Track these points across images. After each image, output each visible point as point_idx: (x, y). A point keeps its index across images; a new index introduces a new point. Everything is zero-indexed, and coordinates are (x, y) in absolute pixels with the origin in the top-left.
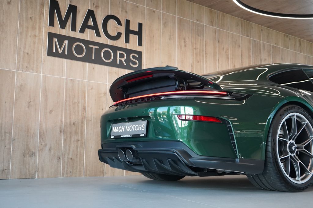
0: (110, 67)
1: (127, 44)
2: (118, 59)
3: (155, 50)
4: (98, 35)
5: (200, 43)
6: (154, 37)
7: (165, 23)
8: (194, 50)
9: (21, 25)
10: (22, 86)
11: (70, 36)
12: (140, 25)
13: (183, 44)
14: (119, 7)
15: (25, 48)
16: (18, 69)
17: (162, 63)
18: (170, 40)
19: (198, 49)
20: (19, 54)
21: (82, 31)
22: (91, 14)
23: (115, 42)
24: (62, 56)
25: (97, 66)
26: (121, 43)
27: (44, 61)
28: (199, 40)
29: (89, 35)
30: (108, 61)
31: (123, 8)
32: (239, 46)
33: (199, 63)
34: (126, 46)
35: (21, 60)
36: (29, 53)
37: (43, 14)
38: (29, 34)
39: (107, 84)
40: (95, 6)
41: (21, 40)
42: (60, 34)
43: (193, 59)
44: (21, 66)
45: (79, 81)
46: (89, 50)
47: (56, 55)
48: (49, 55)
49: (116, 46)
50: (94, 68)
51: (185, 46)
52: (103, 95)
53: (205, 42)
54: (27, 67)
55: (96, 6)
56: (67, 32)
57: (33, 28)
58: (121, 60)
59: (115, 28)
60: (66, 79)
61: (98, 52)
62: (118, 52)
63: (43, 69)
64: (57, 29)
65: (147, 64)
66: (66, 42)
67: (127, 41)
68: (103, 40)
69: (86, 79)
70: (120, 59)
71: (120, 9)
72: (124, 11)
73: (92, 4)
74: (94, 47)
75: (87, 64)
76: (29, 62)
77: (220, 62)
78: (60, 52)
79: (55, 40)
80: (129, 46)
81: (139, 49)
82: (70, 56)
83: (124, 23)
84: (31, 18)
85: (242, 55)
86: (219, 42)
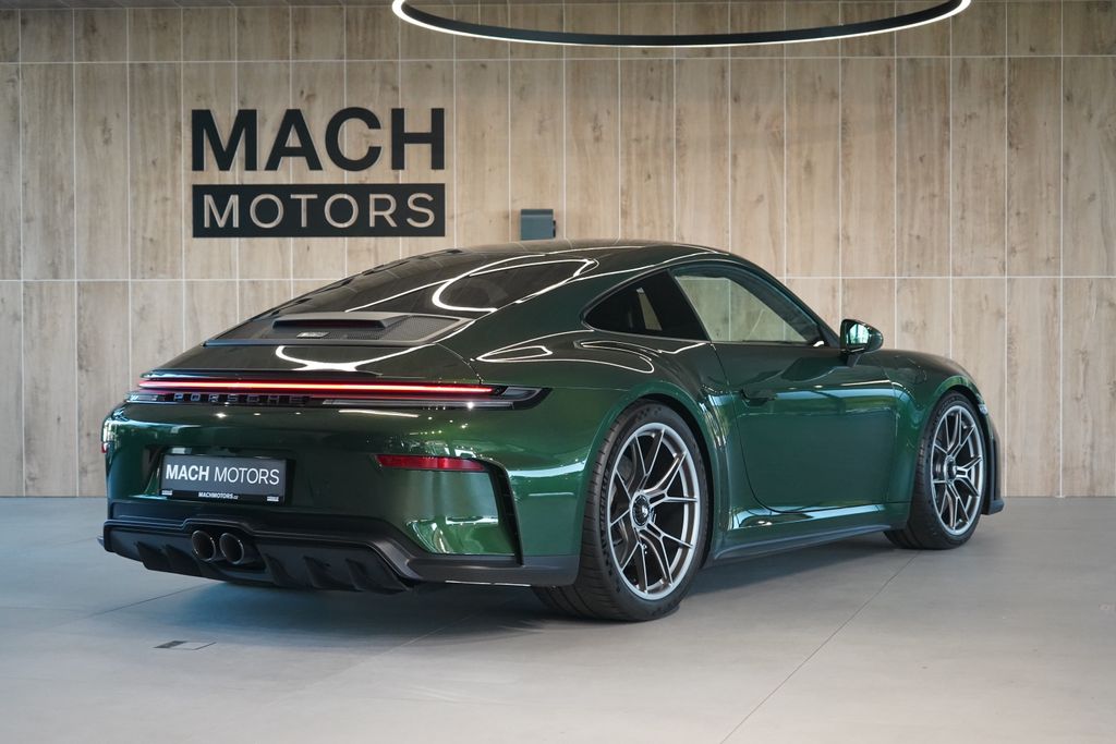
0: (353, 239)
2: (373, 213)
3: (490, 170)
4: (315, 164)
5: (658, 118)
6: (483, 135)
7: (523, 89)
8: (634, 145)
9: (134, 183)
10: (143, 309)
11: (246, 183)
12: (438, 116)
13: (589, 134)
14: (373, 82)
15: (145, 230)
16: (134, 277)
17: (514, 201)
18: (540, 133)
19: (647, 138)
20: (134, 244)
21: (272, 165)
22: (293, 119)
23: (364, 173)
24: (228, 232)
25: (316, 243)
26: (381, 173)
27: (188, 250)
28: (654, 112)
29: (292, 171)
30: (346, 225)
31: (384, 81)
32: (834, 95)
33: (652, 180)
34: (397, 177)
35: (140, 255)
36: (155, 238)
37: (180, 147)
38: (153, 197)
40: (305, 95)
41: (135, 214)
42: (222, 183)
43: (629, 172)
44: (139, 269)
45: (270, 283)
46: (292, 208)
47: (214, 232)
48: (196, 234)
49: (368, 182)
50: (308, 248)
53: (679, 111)
54: (151, 269)
55: (309, 97)
56: (236, 175)
57: (161, 183)
58: (383, 217)
59: (364, 139)
60: (240, 282)
61: (315, 208)
62: (373, 197)
63: (186, 268)
64: (213, 175)
65: (462, 215)
66: (234, 200)
67: (398, 163)
68: (330, 174)
69: (288, 277)
70: (381, 213)
71: (378, 86)
72: (389, 87)
73: (299, 94)
74: (304, 197)
75: (291, 240)
76: (156, 258)
77: (741, 160)
78: (221, 223)
79: (208, 200)
80: (403, 178)
81: (435, 177)
82: (247, 230)
83: (386, 120)
84: (154, 163)
85: (845, 122)
86: (736, 99)
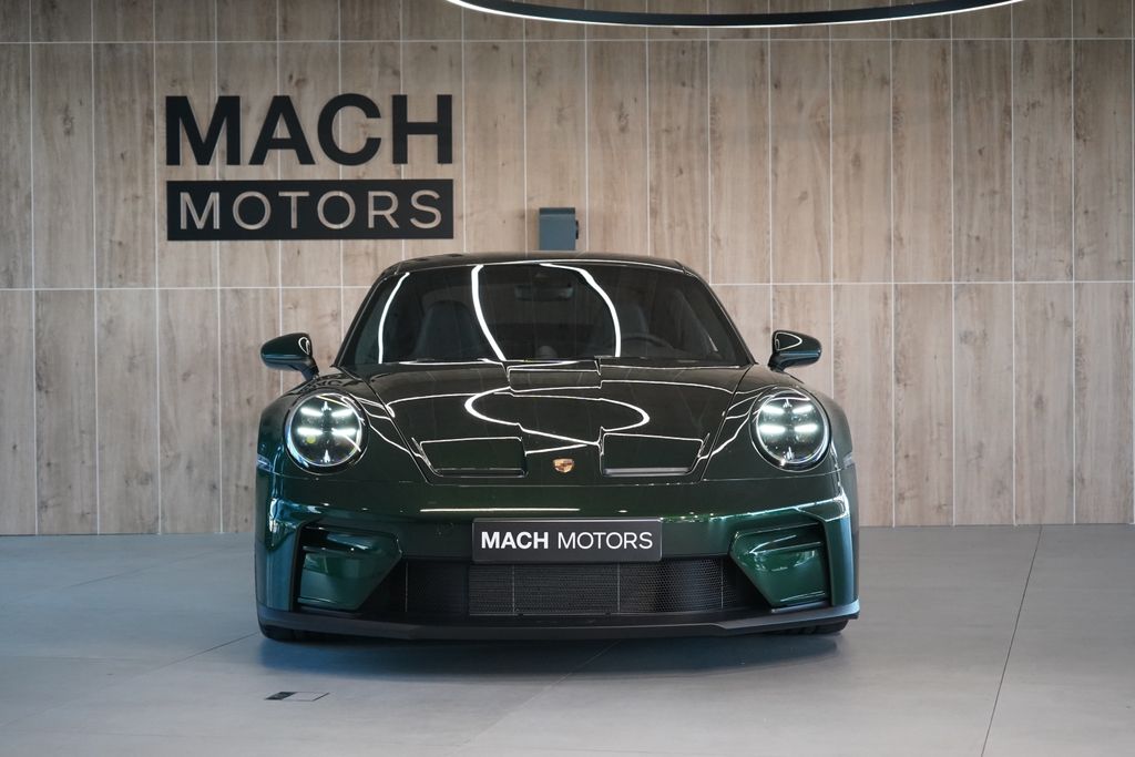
0: (350, 242)
1: (403, 166)
2: (372, 213)
3: (503, 165)
5: (691, 106)
6: (496, 125)
7: (539, 74)
8: (664, 137)
9: (100, 179)
10: (111, 321)
11: (228, 178)
12: (445, 103)
13: (613, 124)
14: (372, 65)
15: (112, 231)
16: (100, 285)
17: (530, 199)
18: (559, 122)
19: (679, 128)
20: (100, 247)
21: (258, 158)
22: (282, 107)
23: (362, 167)
24: (208, 234)
25: (309, 246)
26: (380, 167)
27: (162, 255)
28: (686, 99)
29: (280, 166)
30: (341, 226)
31: (383, 64)
32: (884, 81)
33: (685, 176)
34: (399, 172)
35: (107, 261)
36: (124, 242)
37: (152, 137)
38: (122, 195)
39: (339, 289)
40: (294, 80)
41: (101, 215)
42: (201, 179)
43: (658, 166)
44: (106, 276)
45: (256, 291)
46: (281, 207)
47: (192, 234)
48: (171, 237)
49: (367, 178)
50: (299, 252)
51: (623, 130)
52: (328, 320)
53: (713, 99)
54: (120, 276)
55: (298, 82)
56: (217, 170)
57: (131, 179)
58: (383, 217)
59: (361, 130)
60: (222, 291)
61: (307, 207)
62: (372, 194)
63: (160, 274)
64: (190, 170)
65: (472, 214)
66: (215, 198)
67: (400, 156)
68: (323, 169)
69: (276, 285)
70: (381, 213)
71: (376, 70)
72: (389, 71)
73: (287, 78)
74: (294, 195)
75: (280, 244)
76: (125, 263)
77: (782, 153)
78: (200, 224)
79: (185, 197)
80: (406, 173)
81: (442, 172)
82: (230, 232)
83: (386, 108)
84: (122, 156)
85: (896, 111)
86: (777, 86)
